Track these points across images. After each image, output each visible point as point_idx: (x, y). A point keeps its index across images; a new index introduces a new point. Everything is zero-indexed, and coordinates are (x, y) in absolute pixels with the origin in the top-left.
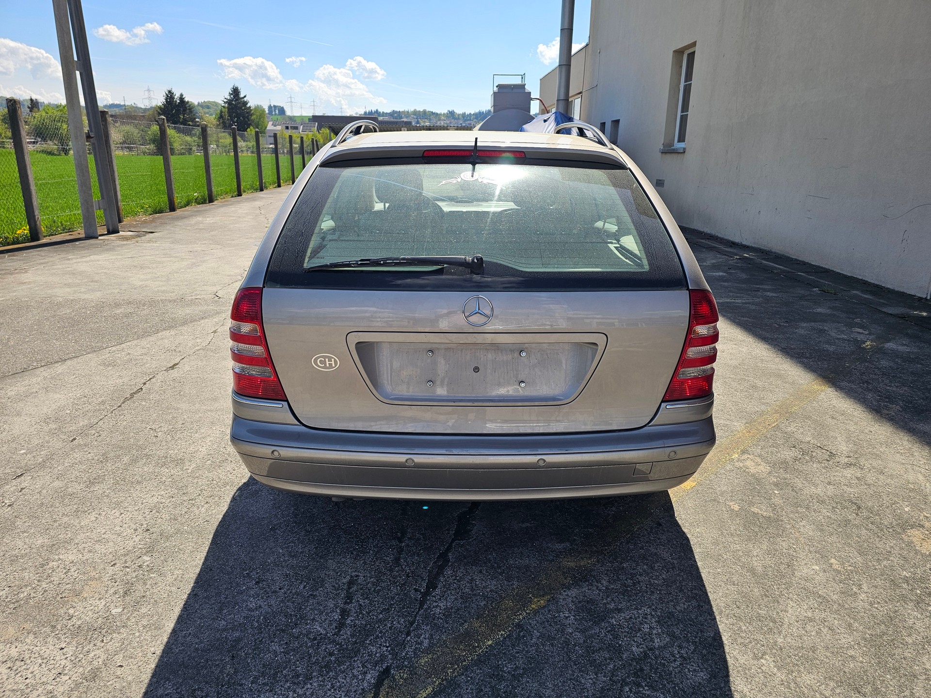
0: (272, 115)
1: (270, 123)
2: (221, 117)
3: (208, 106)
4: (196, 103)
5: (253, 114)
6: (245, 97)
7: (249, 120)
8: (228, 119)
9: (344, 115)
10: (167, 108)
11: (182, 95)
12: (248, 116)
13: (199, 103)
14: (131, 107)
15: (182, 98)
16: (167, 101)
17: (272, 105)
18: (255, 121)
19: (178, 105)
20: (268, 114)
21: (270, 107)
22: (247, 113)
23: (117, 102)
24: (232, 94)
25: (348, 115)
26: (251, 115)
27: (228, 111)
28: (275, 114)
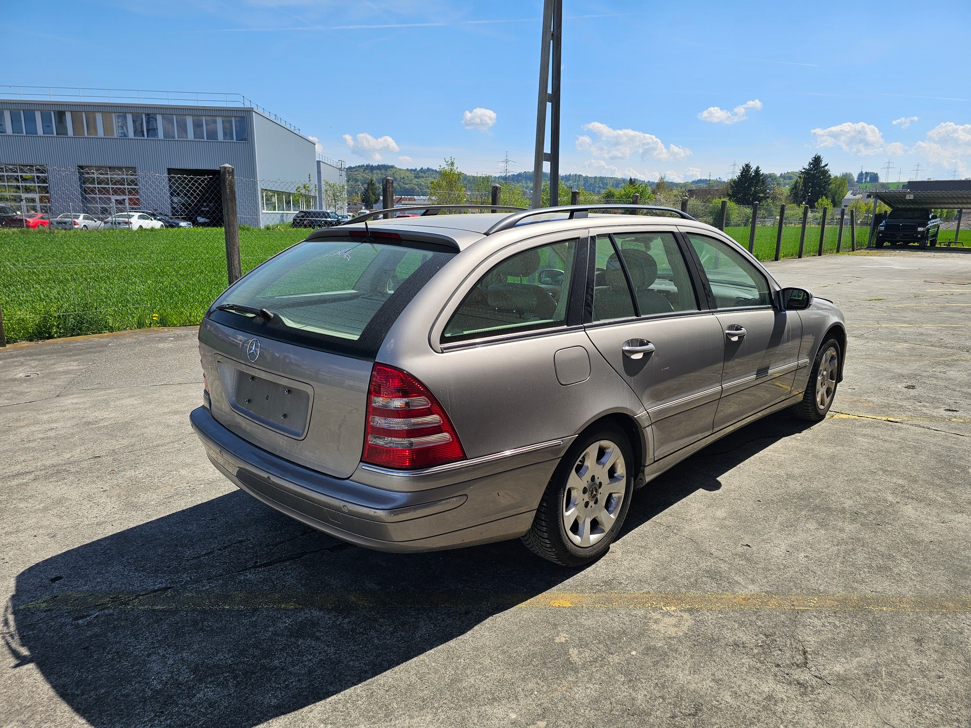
0: (862, 183)
1: (851, 192)
2: (795, 187)
3: (790, 177)
4: (779, 175)
5: (831, 183)
6: (826, 165)
7: (825, 190)
8: (802, 190)
9: (956, 179)
10: (741, 181)
11: (758, 168)
12: (825, 185)
13: (781, 174)
14: (716, 181)
15: (757, 171)
16: (741, 176)
17: (864, 172)
18: (832, 191)
19: (752, 178)
20: (857, 182)
21: (861, 175)
22: (825, 182)
23: (704, 178)
24: (812, 164)
25: (963, 179)
26: (829, 184)
27: (804, 181)
28: (865, 182)
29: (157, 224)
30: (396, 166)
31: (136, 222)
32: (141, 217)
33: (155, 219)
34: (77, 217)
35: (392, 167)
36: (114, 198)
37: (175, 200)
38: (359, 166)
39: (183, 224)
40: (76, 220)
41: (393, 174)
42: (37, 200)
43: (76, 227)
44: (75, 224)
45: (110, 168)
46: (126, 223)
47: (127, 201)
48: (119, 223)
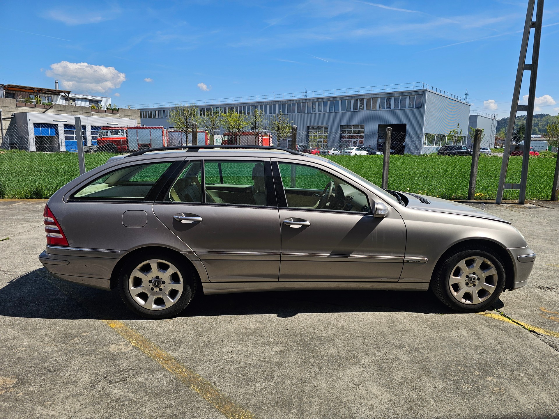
29: (364, 153)
30: (550, 115)
31: (354, 151)
32: (357, 150)
33: (364, 150)
34: (331, 150)
35: (547, 115)
36: (353, 140)
37: (380, 140)
38: (521, 116)
39: (378, 153)
40: (330, 151)
41: (547, 120)
42: (323, 141)
43: (329, 154)
44: (329, 152)
45: (353, 126)
46: (349, 152)
47: (358, 142)
48: (346, 153)
